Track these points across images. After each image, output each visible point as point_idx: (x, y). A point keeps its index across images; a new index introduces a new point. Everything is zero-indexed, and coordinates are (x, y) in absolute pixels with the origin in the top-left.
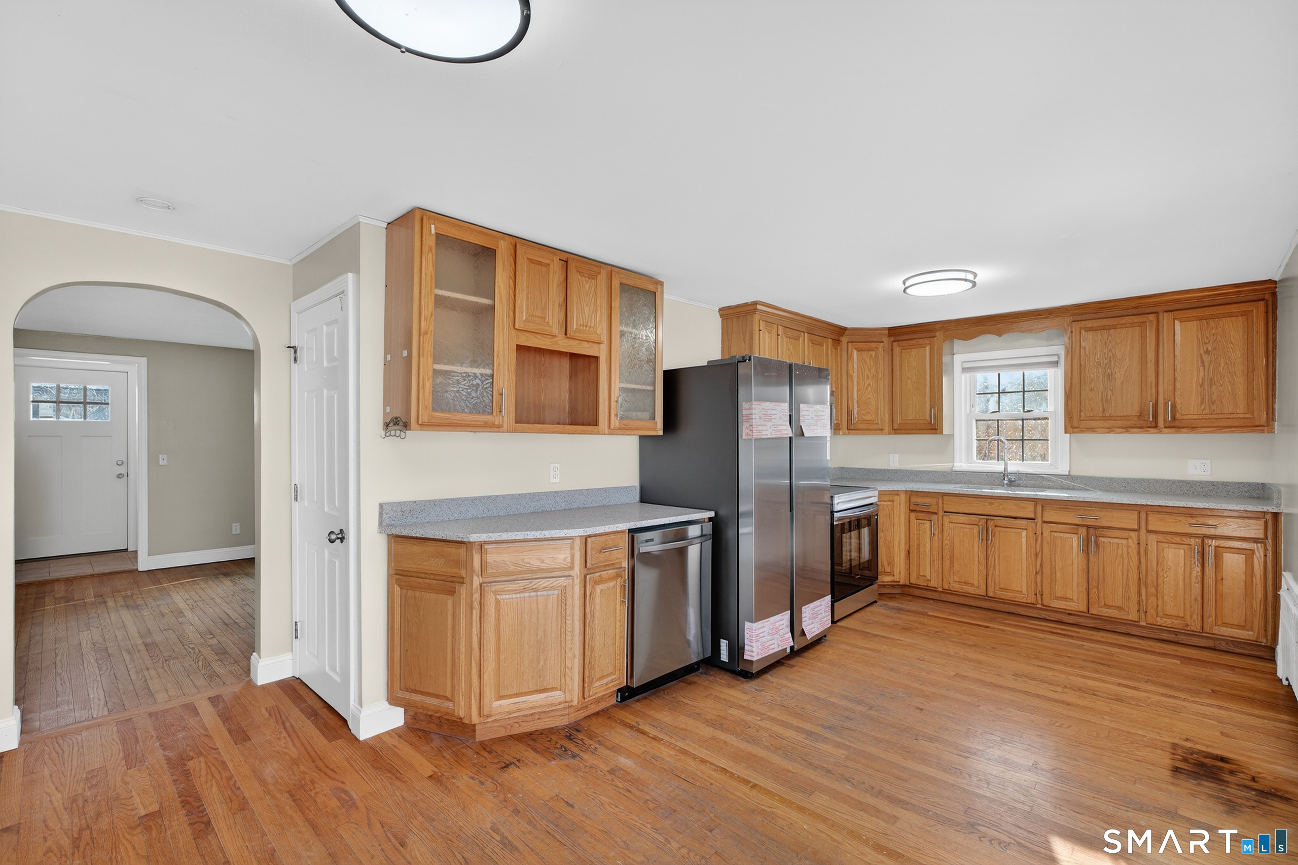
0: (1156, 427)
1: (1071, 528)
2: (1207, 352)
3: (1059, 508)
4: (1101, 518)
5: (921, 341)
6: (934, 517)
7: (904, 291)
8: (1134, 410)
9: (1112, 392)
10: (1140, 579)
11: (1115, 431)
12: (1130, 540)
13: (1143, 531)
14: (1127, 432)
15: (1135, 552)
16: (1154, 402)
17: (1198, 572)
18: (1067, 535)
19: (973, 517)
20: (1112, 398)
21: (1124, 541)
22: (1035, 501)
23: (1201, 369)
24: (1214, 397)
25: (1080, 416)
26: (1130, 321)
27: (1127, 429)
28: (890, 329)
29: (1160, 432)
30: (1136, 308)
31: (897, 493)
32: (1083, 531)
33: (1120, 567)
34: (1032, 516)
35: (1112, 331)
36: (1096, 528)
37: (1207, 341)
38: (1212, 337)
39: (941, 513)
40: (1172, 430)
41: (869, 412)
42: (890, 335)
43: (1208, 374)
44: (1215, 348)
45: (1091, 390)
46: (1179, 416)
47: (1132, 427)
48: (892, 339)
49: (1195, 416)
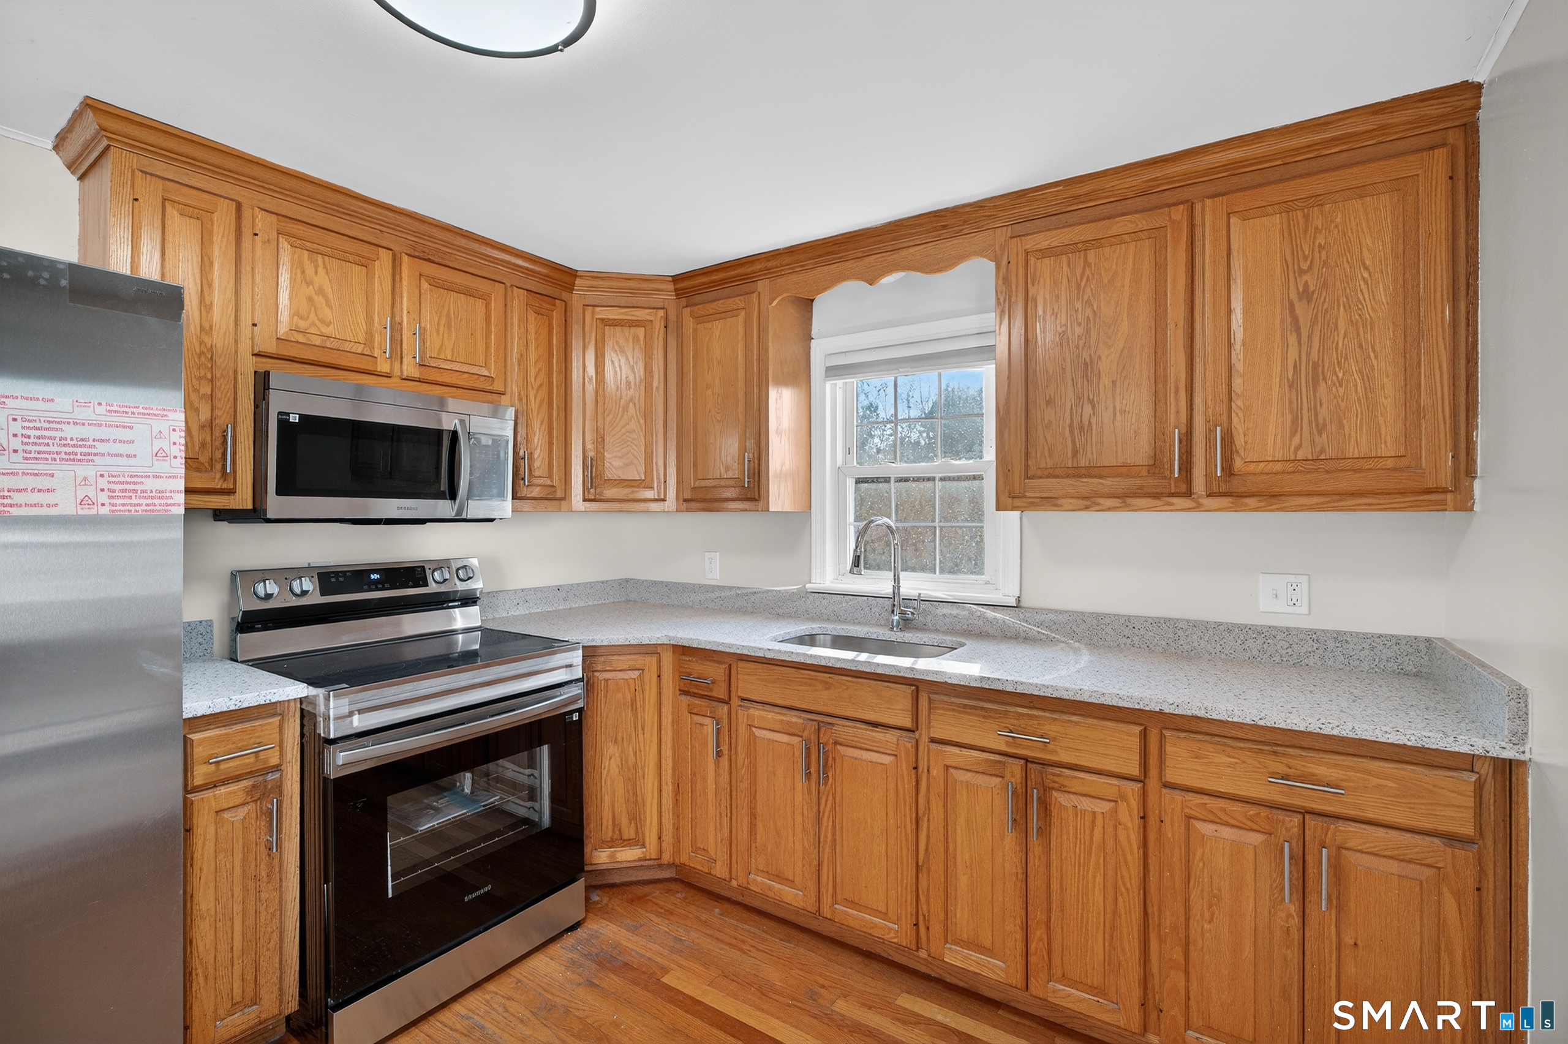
0: (1188, 493)
1: (987, 761)
2: (1306, 295)
3: (965, 706)
4: (1054, 739)
5: (730, 303)
6: (723, 712)
8: (1138, 452)
9: (1093, 407)
10: (1146, 914)
11: (1099, 504)
12: (1123, 807)
13: (1153, 783)
14: (1126, 507)
15: (1135, 838)
16: (1184, 430)
17: (1289, 916)
18: (981, 780)
19: (793, 718)
20: (1093, 421)
21: (1104, 807)
22: (917, 686)
23: (1293, 339)
24: (1323, 413)
25: (1027, 466)
26: (1131, 228)
27: (1125, 499)
28: (676, 279)
29: (1198, 507)
30: (1145, 193)
31: (651, 650)
32: (1016, 767)
33: (1099, 879)
34: (907, 723)
35: (1091, 255)
36: (1044, 764)
37: (1305, 267)
38: (1317, 255)
39: (735, 702)
40: (1225, 501)
41: (631, 463)
42: (679, 293)
43: (1308, 354)
44: (1325, 285)
45: (1049, 402)
46: (1238, 464)
47: (1135, 495)
48: (684, 301)
49: (1278, 467)
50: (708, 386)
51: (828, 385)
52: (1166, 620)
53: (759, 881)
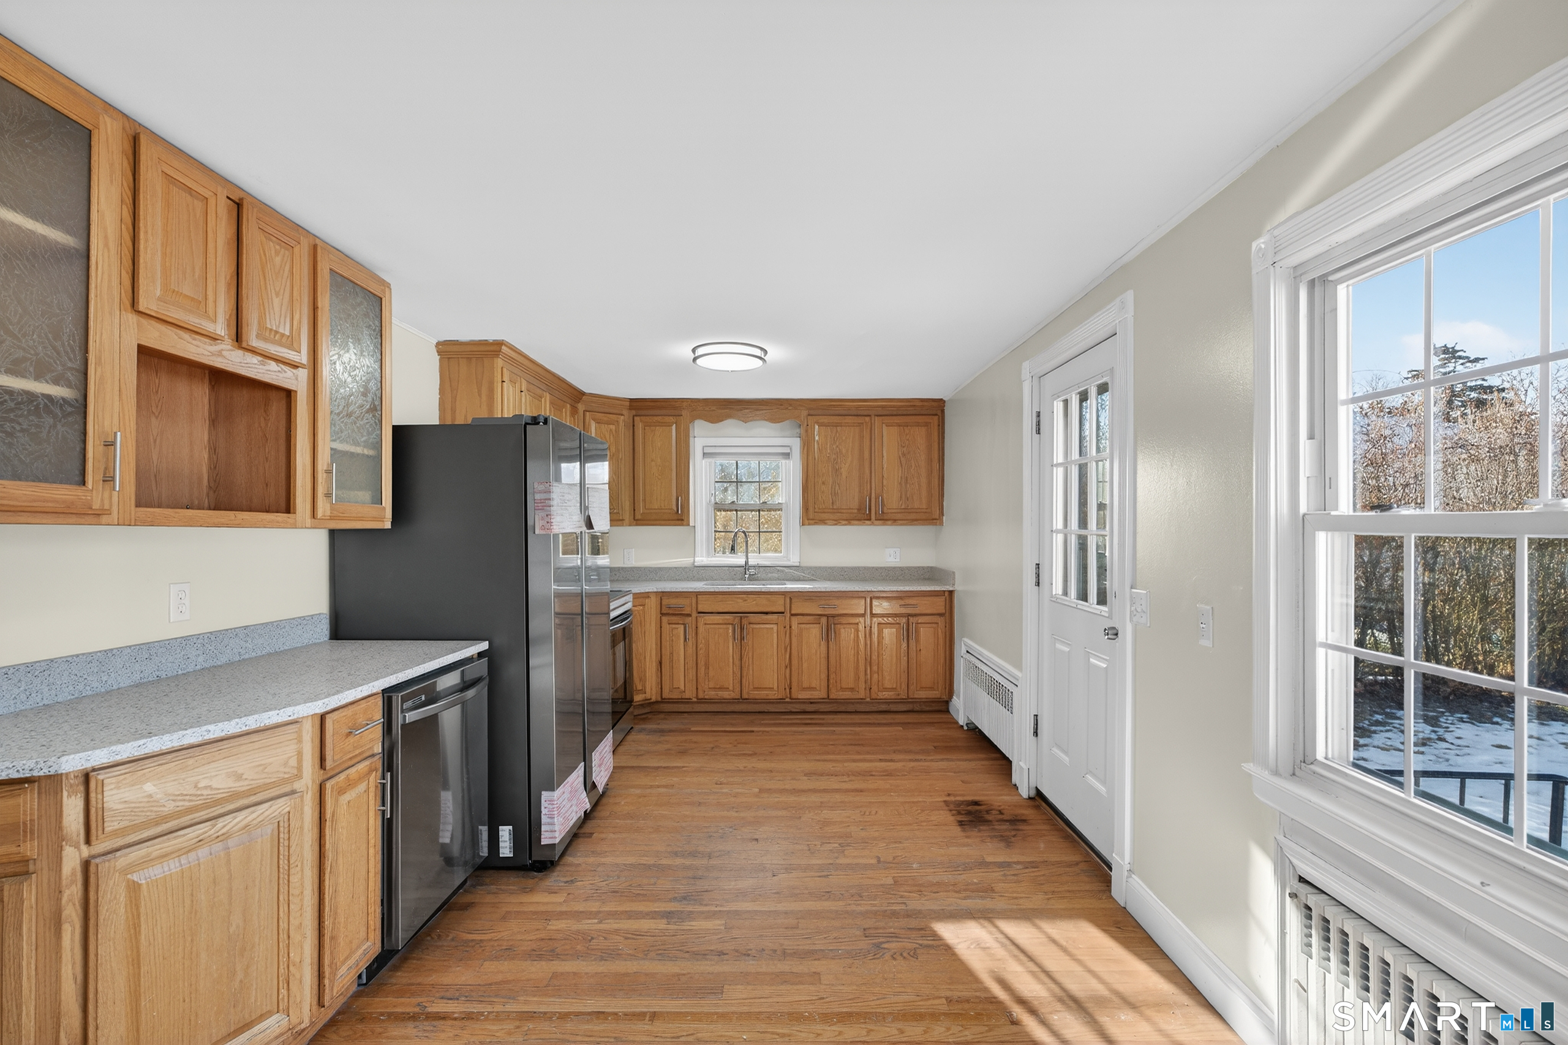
0: (870, 520)
1: (814, 619)
2: (904, 454)
4: (838, 606)
5: (667, 419)
6: (688, 620)
7: (695, 360)
8: (855, 504)
9: (839, 486)
10: (866, 659)
11: (839, 523)
12: (860, 625)
13: (868, 615)
14: (850, 524)
16: (869, 497)
17: (905, 647)
18: (811, 626)
19: (727, 617)
20: (839, 491)
22: (784, 594)
23: (900, 469)
24: (908, 493)
25: (815, 508)
26: (852, 421)
27: (849, 521)
29: (873, 524)
30: (856, 409)
32: (824, 619)
33: (852, 651)
34: (781, 610)
35: (839, 429)
36: (836, 615)
37: (904, 445)
38: (907, 442)
39: (694, 614)
40: (881, 522)
42: (631, 408)
43: (904, 474)
44: (909, 452)
45: (823, 483)
46: (883, 509)
47: (853, 520)
48: (634, 412)
49: (896, 511)
50: (652, 461)
51: (703, 462)
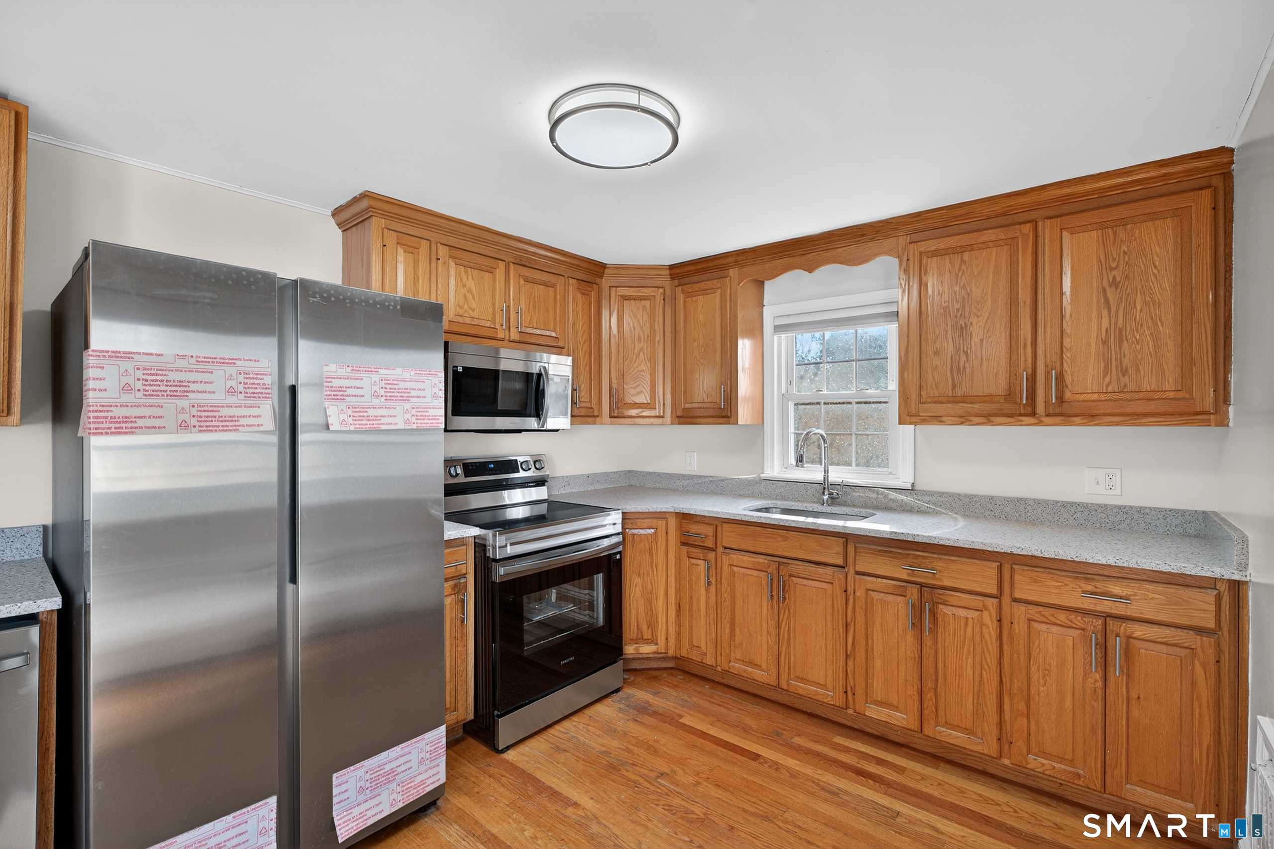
0: (1033, 414)
1: (894, 586)
2: (1114, 284)
3: (880, 551)
4: (940, 571)
5: (710, 284)
6: (711, 556)
8: (999, 386)
9: (967, 357)
10: (1001, 681)
11: (971, 421)
12: (986, 613)
13: (1006, 599)
14: (990, 423)
15: (994, 634)
16: (1030, 371)
17: (1096, 681)
18: (890, 598)
19: (761, 559)
20: (967, 365)
21: (974, 614)
22: (846, 538)
23: (1105, 313)
24: (1126, 361)
25: (920, 395)
26: (993, 237)
27: (988, 418)
28: (671, 267)
29: (1040, 423)
30: (1004, 214)
31: (661, 516)
32: (914, 591)
33: (970, 660)
34: (840, 562)
35: (966, 256)
36: (933, 587)
37: (1114, 265)
38: (1122, 258)
39: (720, 550)
40: (1058, 419)
41: (642, 392)
42: (673, 277)
43: (1116, 323)
44: (1127, 278)
45: (936, 353)
46: (1068, 395)
47: (996, 415)
48: (676, 282)
49: (1095, 397)
50: (694, 340)
51: (776, 337)
52: (1019, 499)
53: (737, 667)
